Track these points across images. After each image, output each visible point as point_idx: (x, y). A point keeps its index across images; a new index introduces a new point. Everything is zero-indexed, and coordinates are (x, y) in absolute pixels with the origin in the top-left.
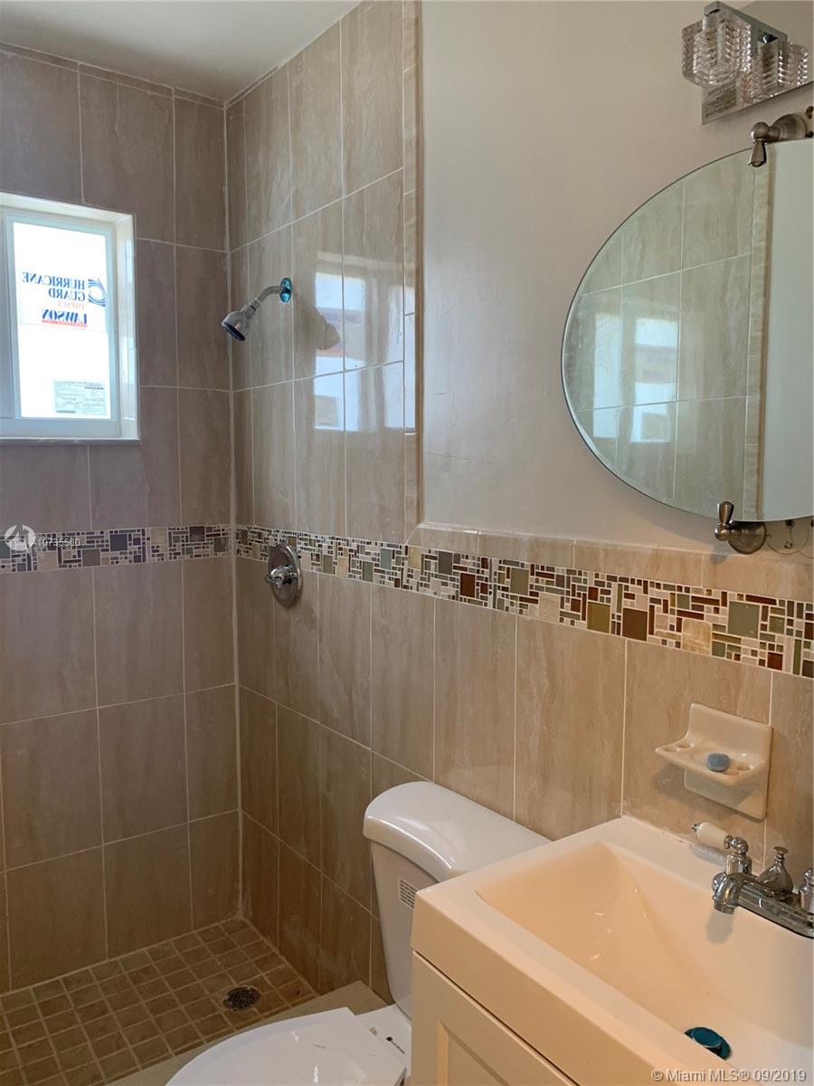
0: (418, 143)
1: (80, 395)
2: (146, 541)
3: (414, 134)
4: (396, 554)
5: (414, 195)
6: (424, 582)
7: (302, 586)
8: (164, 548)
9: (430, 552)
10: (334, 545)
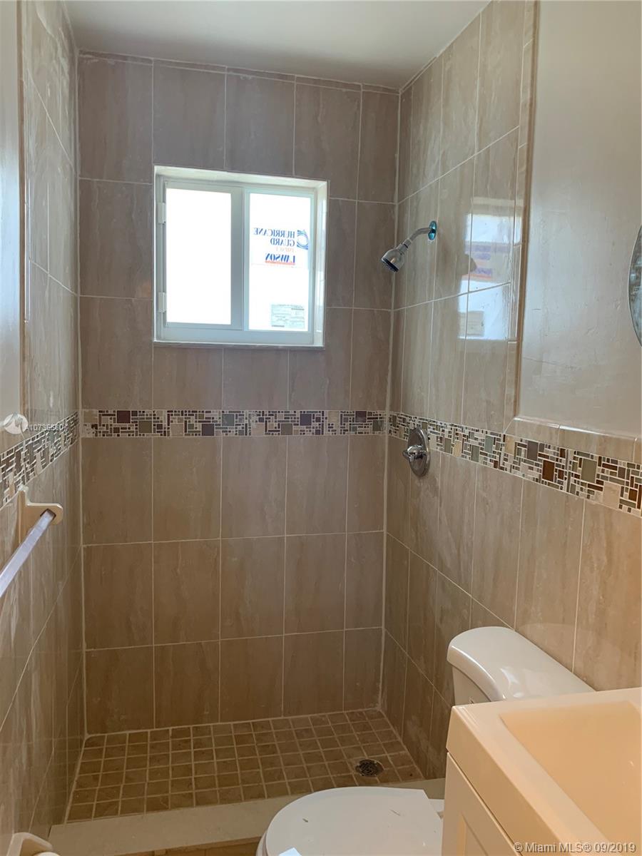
0: (531, 105)
1: (288, 314)
2: (324, 420)
3: (529, 97)
4: (496, 441)
5: (525, 148)
6: (515, 466)
7: (429, 461)
8: (337, 426)
9: (521, 441)
10: (452, 431)
